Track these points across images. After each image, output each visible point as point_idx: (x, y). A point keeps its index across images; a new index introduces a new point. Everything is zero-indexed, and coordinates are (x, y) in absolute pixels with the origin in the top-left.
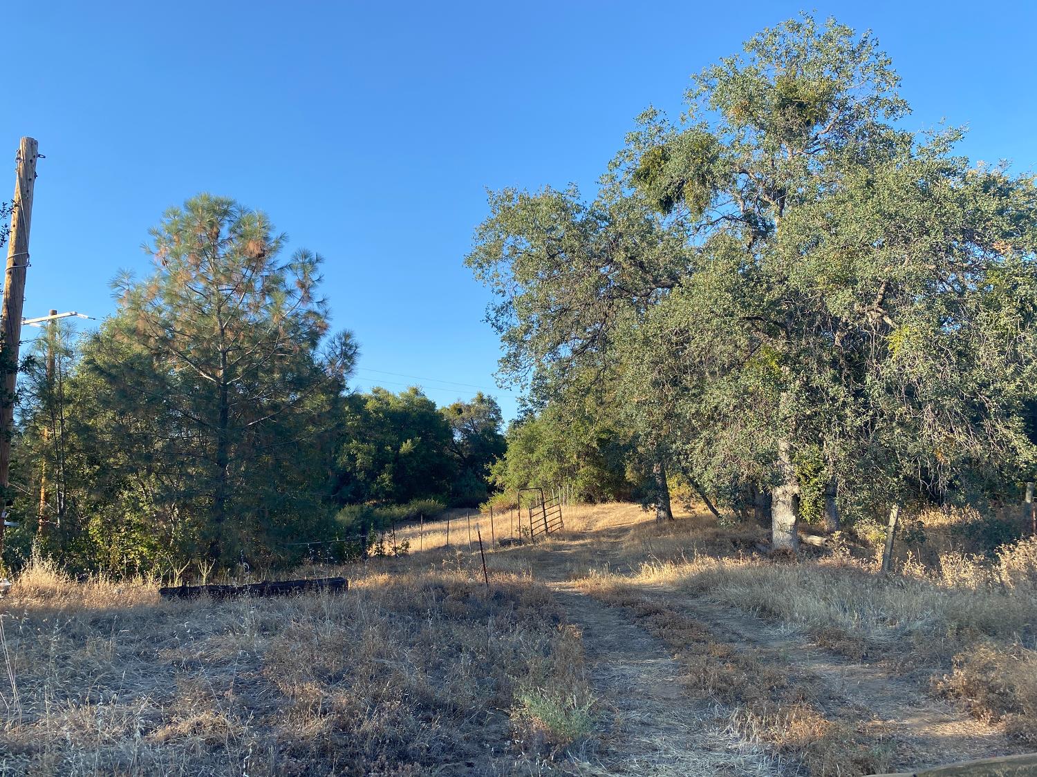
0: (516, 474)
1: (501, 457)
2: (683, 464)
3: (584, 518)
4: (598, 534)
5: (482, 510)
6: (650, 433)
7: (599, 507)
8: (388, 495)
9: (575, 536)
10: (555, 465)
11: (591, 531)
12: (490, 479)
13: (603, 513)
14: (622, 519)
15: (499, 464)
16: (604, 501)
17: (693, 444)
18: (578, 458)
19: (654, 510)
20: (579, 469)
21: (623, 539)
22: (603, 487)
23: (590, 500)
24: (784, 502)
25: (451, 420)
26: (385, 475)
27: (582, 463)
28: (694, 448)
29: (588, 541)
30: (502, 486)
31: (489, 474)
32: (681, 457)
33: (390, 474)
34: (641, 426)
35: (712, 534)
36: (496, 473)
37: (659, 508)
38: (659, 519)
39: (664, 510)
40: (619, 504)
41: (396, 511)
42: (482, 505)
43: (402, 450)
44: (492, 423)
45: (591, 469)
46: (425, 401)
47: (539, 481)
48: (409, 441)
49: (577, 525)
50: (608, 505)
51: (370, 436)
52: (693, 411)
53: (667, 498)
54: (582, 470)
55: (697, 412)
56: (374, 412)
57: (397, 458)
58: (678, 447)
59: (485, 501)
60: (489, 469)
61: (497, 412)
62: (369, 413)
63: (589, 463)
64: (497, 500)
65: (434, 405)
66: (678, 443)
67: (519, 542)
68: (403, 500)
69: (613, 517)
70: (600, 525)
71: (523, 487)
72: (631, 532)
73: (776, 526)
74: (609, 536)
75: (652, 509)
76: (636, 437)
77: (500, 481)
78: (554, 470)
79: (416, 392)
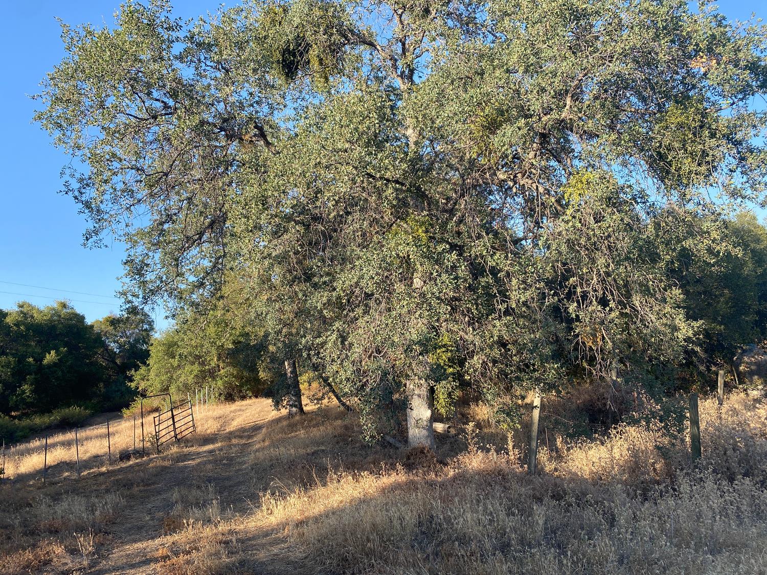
0: (158, 379)
1: (144, 363)
2: (314, 360)
3: (220, 417)
4: (231, 435)
5: (125, 415)
6: (280, 331)
7: (239, 404)
8: (29, 405)
9: (207, 440)
10: (196, 368)
11: (225, 432)
12: (133, 385)
13: (240, 410)
14: (257, 415)
15: (143, 370)
16: (243, 398)
17: (324, 338)
18: (219, 360)
19: (286, 408)
20: (219, 371)
21: (255, 439)
22: (241, 386)
23: (230, 398)
24: (419, 396)
25: (103, 331)
26: (26, 387)
27: (221, 365)
28: (325, 343)
29: (219, 445)
30: (145, 390)
31: (131, 381)
32: (312, 353)
33: (31, 385)
34: (271, 324)
35: (341, 427)
36: (139, 379)
37: (290, 405)
38: (291, 415)
39: (296, 406)
40: (257, 400)
41: (37, 420)
42: (124, 410)
43: (45, 362)
44: (144, 333)
45: (230, 369)
46: (73, 313)
47: (180, 385)
48: (53, 352)
49: (210, 427)
50: (247, 402)
51: (11, 349)
52: (325, 300)
53: (298, 395)
54: (222, 371)
55: (329, 300)
56: (15, 325)
57: (40, 368)
58: (308, 342)
59: (128, 406)
60: (132, 376)
61: (151, 323)
62: (9, 327)
63: (228, 364)
64: (138, 405)
65: (83, 318)
66: (309, 337)
67: (140, 453)
68: (45, 410)
69: (248, 414)
70: (234, 425)
71: (165, 390)
72: (264, 430)
73: (411, 422)
74: (241, 437)
75: (284, 407)
76: (266, 335)
77: (142, 385)
78: (195, 373)
79: (64, 306)
